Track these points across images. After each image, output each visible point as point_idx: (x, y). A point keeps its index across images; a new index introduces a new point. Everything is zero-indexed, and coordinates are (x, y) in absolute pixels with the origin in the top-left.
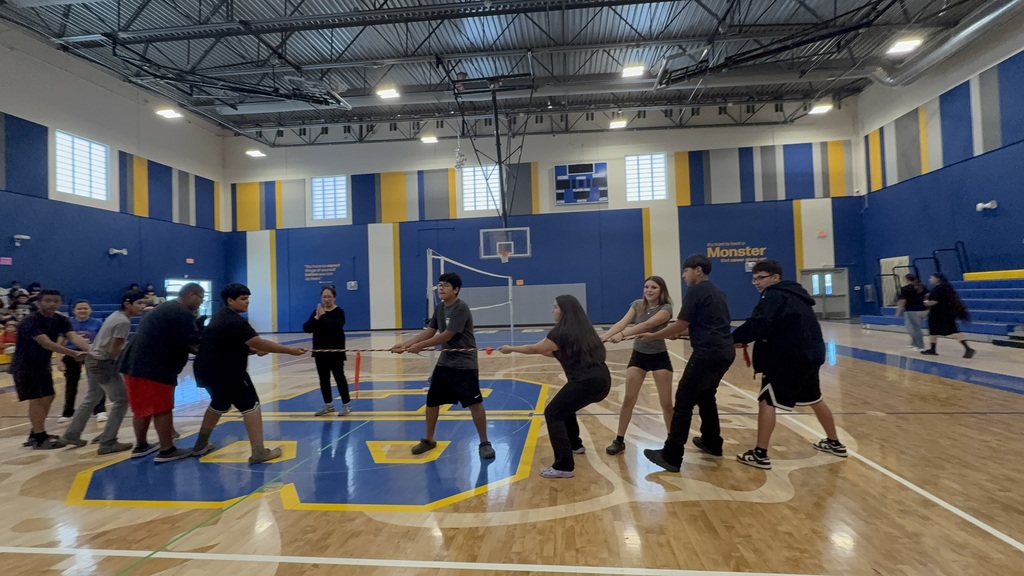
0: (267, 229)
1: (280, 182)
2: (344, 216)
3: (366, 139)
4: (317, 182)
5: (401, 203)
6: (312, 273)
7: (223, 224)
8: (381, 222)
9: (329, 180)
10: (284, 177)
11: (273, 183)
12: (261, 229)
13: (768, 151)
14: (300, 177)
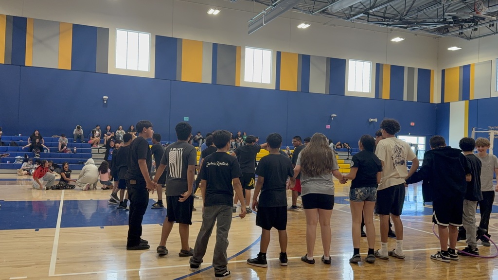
0: (463, 100)
1: (474, 65)
7: (436, 99)
10: (477, 61)
11: (469, 66)
12: (459, 100)
14: (489, 59)
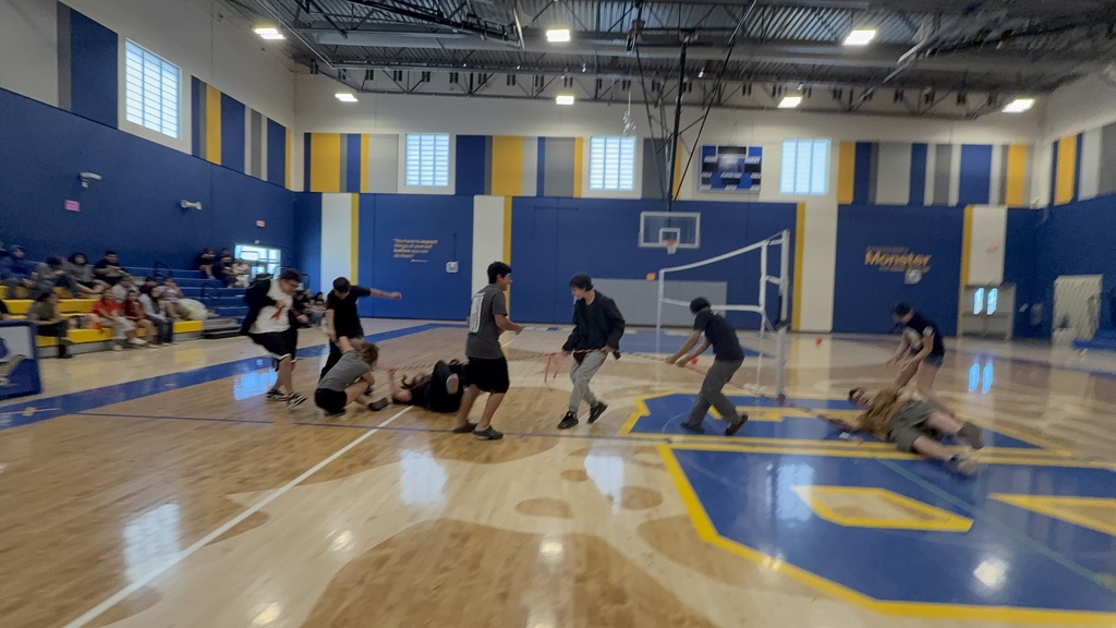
0: (348, 191)
1: (367, 136)
2: (445, 184)
3: (477, 92)
4: (413, 139)
5: (515, 173)
6: (403, 249)
7: (295, 183)
8: (489, 193)
9: (428, 139)
10: (372, 131)
11: (358, 136)
12: (341, 191)
13: (944, 149)
14: (393, 131)
